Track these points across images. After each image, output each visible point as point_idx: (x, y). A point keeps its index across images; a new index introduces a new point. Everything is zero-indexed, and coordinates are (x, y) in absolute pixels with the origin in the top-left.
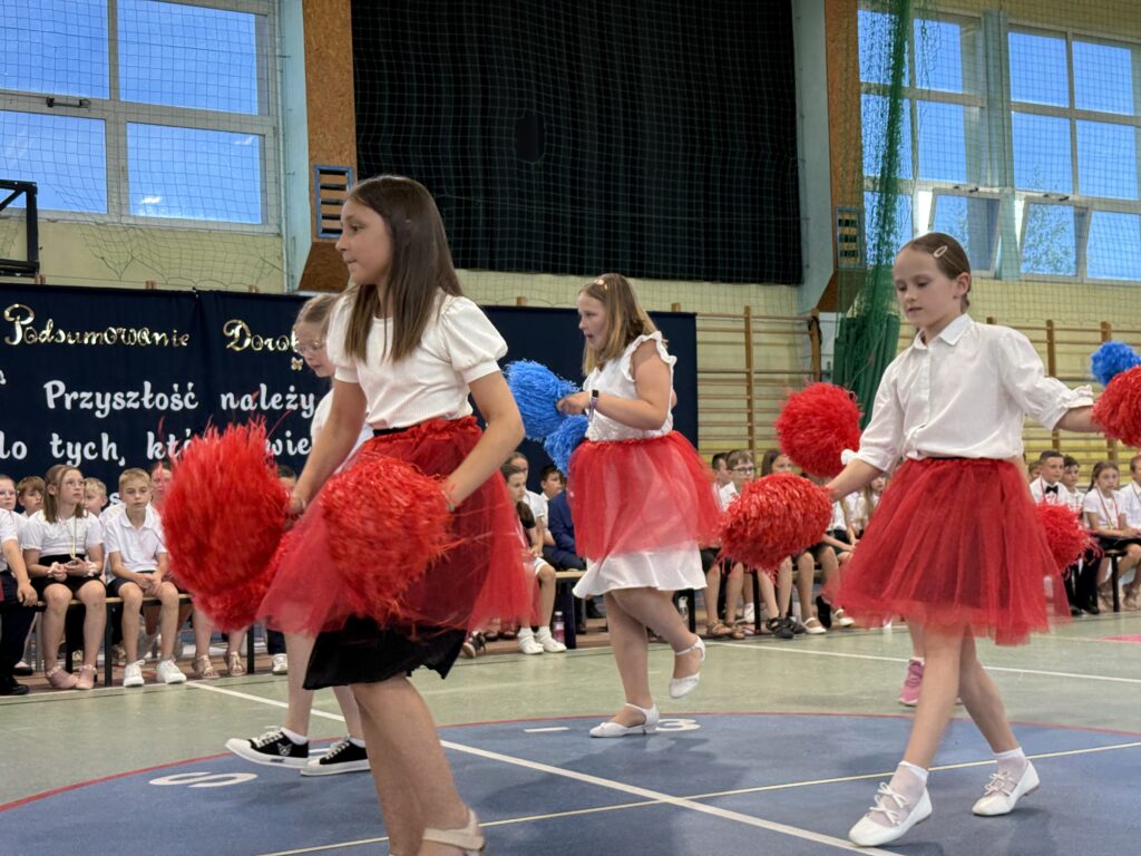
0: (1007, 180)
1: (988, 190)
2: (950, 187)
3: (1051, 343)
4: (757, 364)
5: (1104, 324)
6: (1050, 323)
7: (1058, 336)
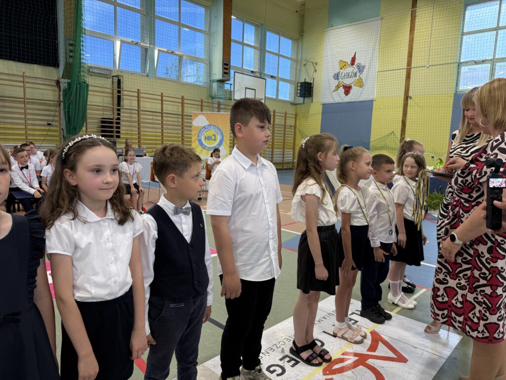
0: (153, 42)
1: (145, 45)
2: (131, 41)
3: (162, 100)
4: (28, 96)
5: (182, 97)
6: (162, 94)
7: (164, 98)
